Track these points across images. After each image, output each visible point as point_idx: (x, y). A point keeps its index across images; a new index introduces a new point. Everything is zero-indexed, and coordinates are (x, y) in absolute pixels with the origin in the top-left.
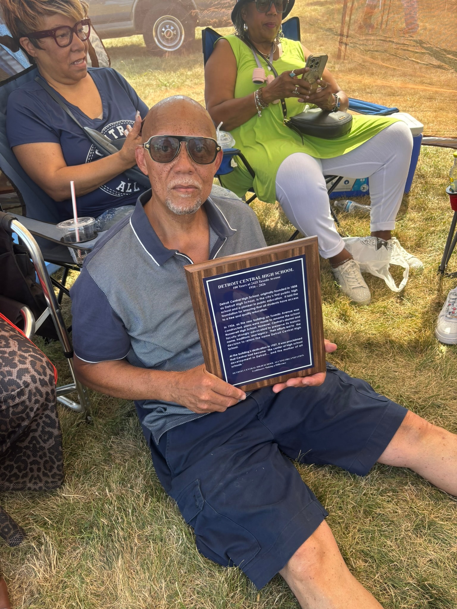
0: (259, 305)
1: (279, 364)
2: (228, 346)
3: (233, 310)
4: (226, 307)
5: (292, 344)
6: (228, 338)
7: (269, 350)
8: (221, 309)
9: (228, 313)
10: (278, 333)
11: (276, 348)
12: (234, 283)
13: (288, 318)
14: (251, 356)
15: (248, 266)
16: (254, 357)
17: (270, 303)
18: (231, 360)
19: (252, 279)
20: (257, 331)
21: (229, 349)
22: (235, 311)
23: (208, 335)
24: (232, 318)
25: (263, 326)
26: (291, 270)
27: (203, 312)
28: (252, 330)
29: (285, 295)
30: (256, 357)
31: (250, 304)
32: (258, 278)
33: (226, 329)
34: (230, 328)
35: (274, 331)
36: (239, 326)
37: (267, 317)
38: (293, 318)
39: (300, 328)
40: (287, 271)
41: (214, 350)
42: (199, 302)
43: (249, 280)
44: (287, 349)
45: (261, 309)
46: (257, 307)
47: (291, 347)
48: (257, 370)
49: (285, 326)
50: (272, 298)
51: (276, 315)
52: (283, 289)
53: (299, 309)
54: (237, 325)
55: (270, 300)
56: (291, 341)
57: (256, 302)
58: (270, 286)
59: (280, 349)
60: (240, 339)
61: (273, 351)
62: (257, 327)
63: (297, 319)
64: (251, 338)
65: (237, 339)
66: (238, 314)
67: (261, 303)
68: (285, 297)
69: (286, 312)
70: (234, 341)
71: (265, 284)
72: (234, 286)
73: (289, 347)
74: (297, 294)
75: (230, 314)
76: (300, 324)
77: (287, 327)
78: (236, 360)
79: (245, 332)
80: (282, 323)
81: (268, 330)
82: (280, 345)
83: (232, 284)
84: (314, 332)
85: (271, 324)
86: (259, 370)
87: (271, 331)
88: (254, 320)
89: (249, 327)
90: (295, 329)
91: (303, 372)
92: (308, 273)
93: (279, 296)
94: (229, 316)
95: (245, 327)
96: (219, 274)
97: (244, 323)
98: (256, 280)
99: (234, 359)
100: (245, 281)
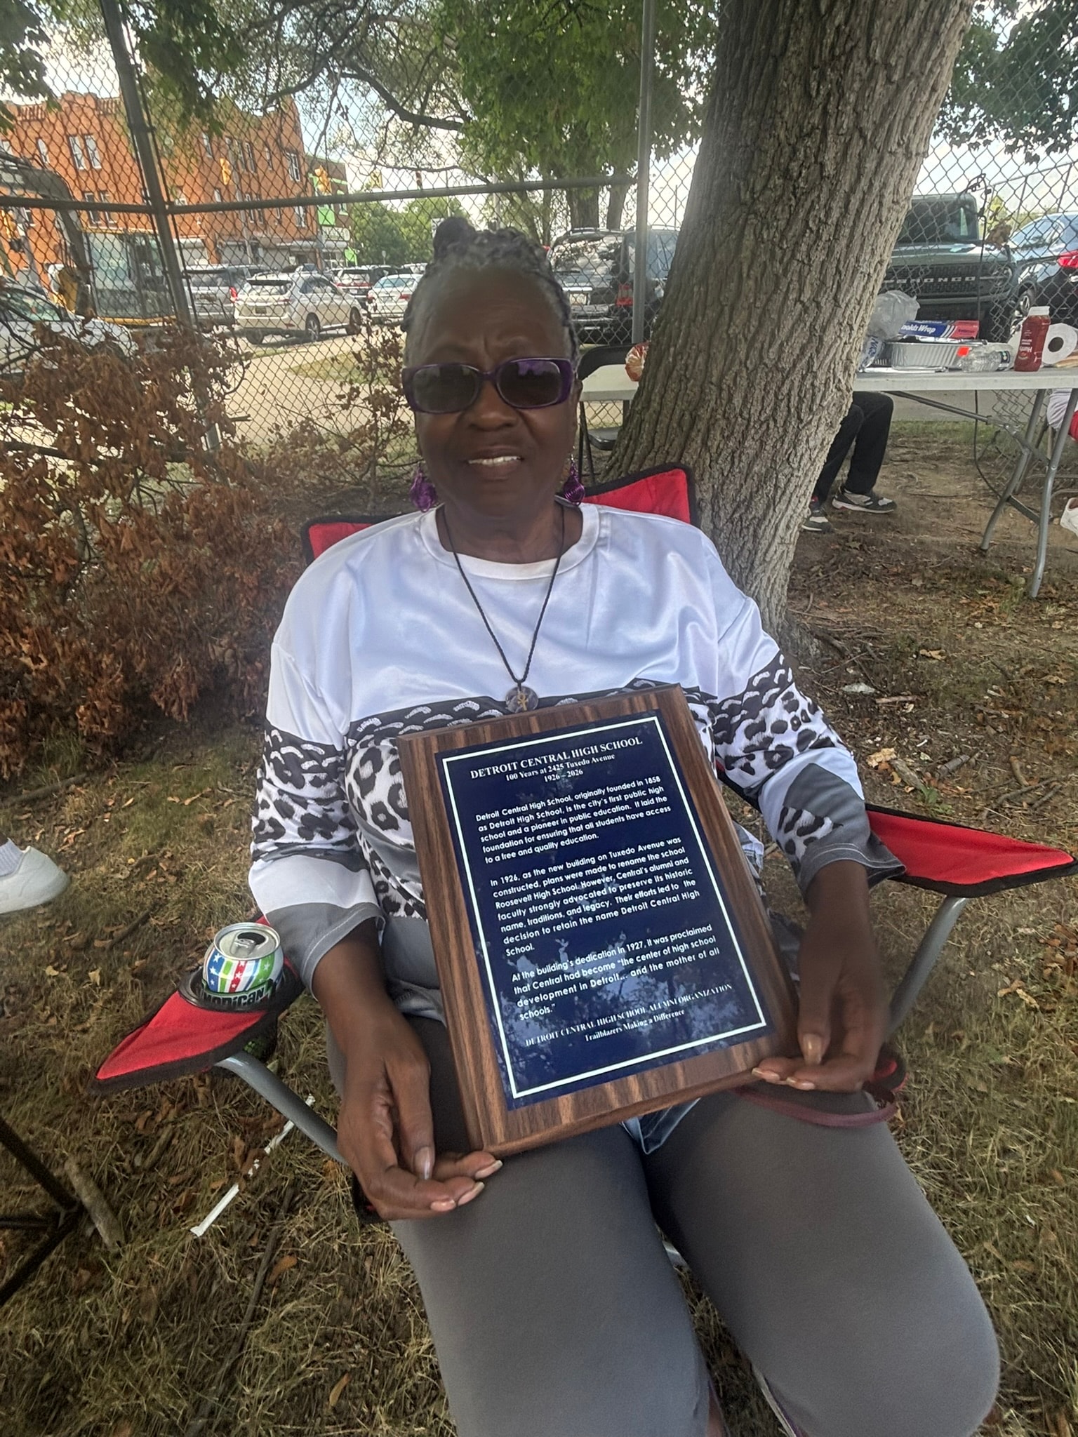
0: (576, 824)
1: (663, 1016)
2: (507, 941)
3: (511, 833)
4: (492, 826)
5: (686, 946)
6: (504, 917)
7: (624, 962)
8: (481, 829)
9: (499, 841)
10: (641, 907)
12: (508, 767)
14: (576, 982)
15: (536, 730)
16: (585, 986)
17: (603, 818)
18: (517, 990)
19: (548, 759)
20: (581, 898)
21: (509, 953)
22: (516, 838)
24: (509, 856)
25: (594, 883)
26: (636, 741)
27: (436, 837)
28: (567, 895)
29: (635, 799)
30: (589, 984)
31: (550, 819)
32: (563, 756)
33: (498, 889)
34: (508, 886)
35: (626, 899)
36: (531, 881)
37: (601, 858)
38: (670, 865)
40: (628, 743)
41: (467, 955)
43: (543, 760)
44: (677, 962)
45: (580, 834)
46: (572, 829)
47: (686, 954)
48: (600, 1035)
49: (655, 886)
50: (604, 807)
51: (623, 853)
52: (628, 786)
53: (677, 841)
54: (527, 875)
55: (601, 812)
56: (680, 936)
57: (567, 815)
58: (596, 776)
59: (655, 961)
60: (536, 921)
61: (637, 966)
62: (579, 885)
63: (681, 868)
64: (566, 920)
65: (530, 922)
66: (525, 846)
67: (580, 817)
69: (649, 847)
70: (521, 925)
71: (581, 772)
72: (509, 773)
73: (679, 954)
74: (665, 799)
75: (503, 846)
76: (693, 883)
77: (661, 890)
78: (532, 994)
79: (549, 900)
80: (644, 877)
81: (611, 897)
82: (655, 948)
83: (503, 768)
85: (614, 877)
86: (605, 1034)
87: (619, 899)
88: (569, 865)
89: (557, 886)
90: (684, 896)
91: (745, 1052)
92: (677, 750)
93: (622, 803)
94: (501, 849)
95: (545, 883)
96: (471, 744)
97: (543, 871)
98: (559, 762)
99: (527, 988)
100: (534, 762)
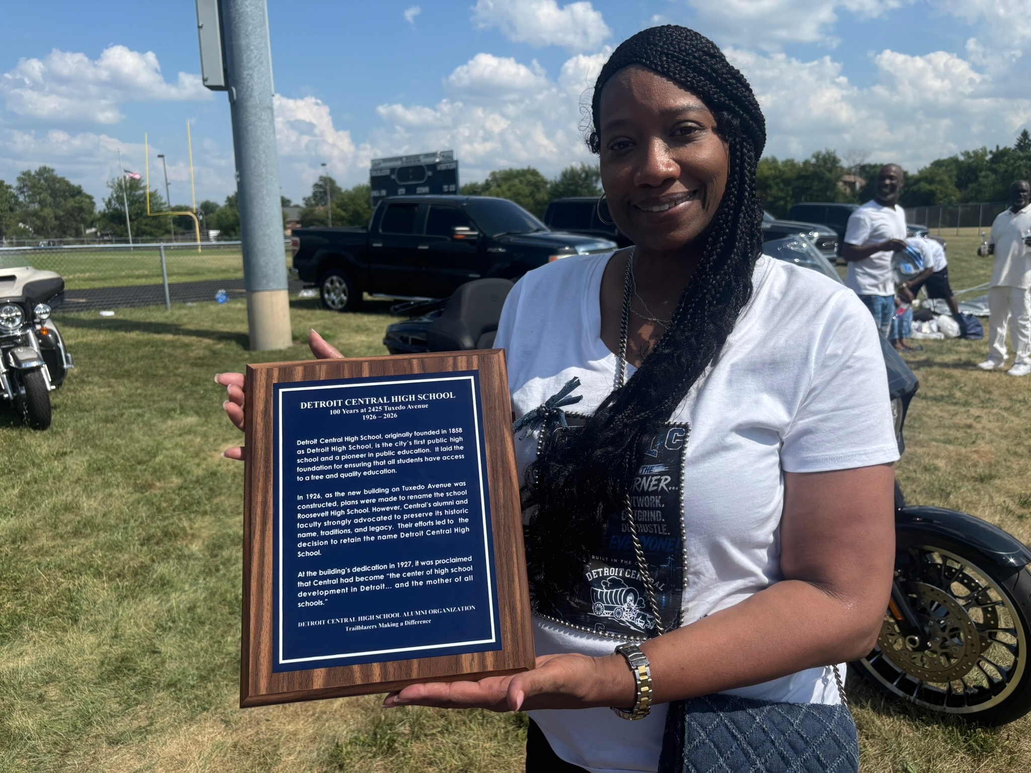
0: (380, 459)
1: (413, 622)
2: (300, 545)
3: (323, 459)
4: (309, 451)
5: (446, 570)
6: (302, 526)
7: (392, 575)
8: (299, 452)
9: (312, 465)
10: (417, 534)
11: (409, 574)
12: (334, 403)
13: (440, 499)
14: (349, 585)
15: (366, 374)
16: (355, 589)
17: (404, 457)
18: (300, 584)
19: (370, 401)
20: (369, 520)
21: (300, 555)
22: (326, 463)
23: (259, 511)
24: (317, 477)
25: (383, 509)
26: (450, 395)
28: (358, 516)
29: (436, 445)
30: (359, 589)
31: (360, 452)
32: (383, 400)
33: (302, 503)
34: (311, 501)
35: (406, 526)
36: (331, 500)
37: (394, 490)
38: (451, 503)
39: (467, 529)
40: (443, 396)
41: (266, 551)
42: (256, 431)
43: (365, 401)
44: (435, 582)
45: (382, 468)
46: (376, 463)
47: (444, 577)
48: (358, 628)
49: (434, 518)
50: (408, 448)
51: (414, 488)
52: (433, 433)
53: (463, 484)
54: (328, 495)
55: (405, 452)
56: (445, 561)
57: (374, 450)
58: (408, 421)
59: (418, 578)
60: (328, 533)
61: (402, 580)
62: (370, 509)
63: (460, 507)
64: (353, 535)
65: (322, 533)
66: (333, 471)
67: (385, 454)
68: (437, 449)
69: (437, 486)
70: (314, 534)
71: (395, 416)
72: (333, 408)
73: (439, 576)
74: (462, 448)
75: (314, 468)
76: (467, 520)
77: (438, 523)
78: (311, 589)
79: (342, 518)
80: (427, 510)
81: (394, 522)
82: (420, 568)
83: (330, 404)
84: (500, 547)
85: (402, 507)
86: (362, 627)
87: (401, 525)
88: (366, 492)
89: (352, 507)
90: (456, 530)
91: (473, 660)
92: (484, 407)
93: (424, 446)
94: (312, 471)
95: (343, 504)
96: (307, 380)
97: (343, 494)
98: (380, 404)
99: (308, 584)
100: (357, 402)
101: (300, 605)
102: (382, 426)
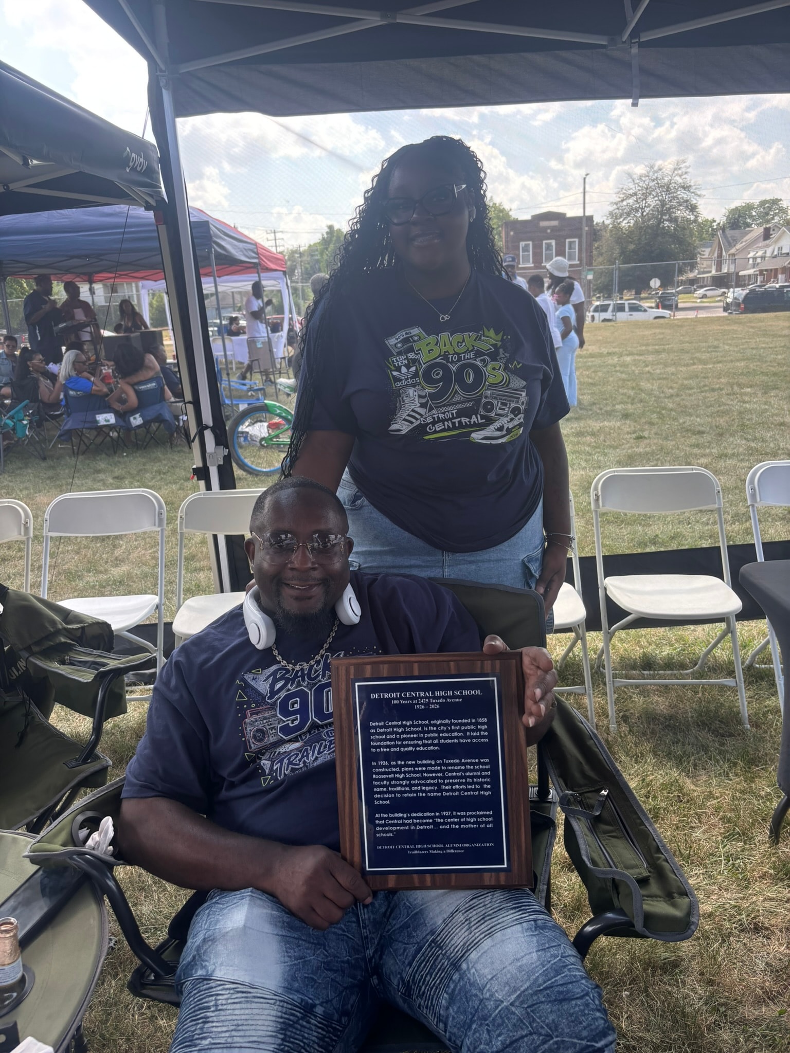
0: (428, 739)
1: (452, 851)
2: (376, 796)
3: (389, 737)
4: (379, 730)
5: (474, 819)
6: (377, 783)
7: (438, 820)
8: (372, 731)
9: (381, 740)
10: (455, 794)
11: (449, 820)
12: (394, 695)
14: (409, 824)
15: (416, 673)
16: (413, 827)
17: (445, 738)
18: (377, 822)
19: (419, 694)
20: (422, 782)
21: (376, 803)
22: (391, 740)
24: (385, 750)
25: (431, 775)
26: (478, 692)
28: (414, 779)
29: (468, 730)
30: (416, 827)
31: (413, 733)
32: (429, 694)
33: (376, 767)
34: (382, 767)
35: (447, 787)
36: (395, 766)
37: (438, 762)
38: (478, 773)
39: (490, 792)
40: (473, 692)
41: (354, 798)
43: (416, 694)
44: (467, 826)
45: (429, 745)
46: (425, 741)
47: (473, 823)
48: (416, 852)
49: (466, 784)
50: (447, 731)
51: (452, 761)
52: (465, 721)
53: (487, 760)
54: (393, 763)
55: (445, 735)
56: (474, 813)
57: (424, 732)
58: (447, 711)
59: (455, 823)
60: (394, 789)
61: (444, 823)
62: (422, 775)
63: (485, 777)
64: (411, 792)
65: (390, 789)
66: (396, 746)
67: (431, 735)
68: (468, 733)
69: (468, 761)
70: (385, 789)
71: (438, 706)
72: (394, 699)
73: (469, 823)
74: (486, 733)
75: (383, 743)
76: (489, 786)
77: (469, 787)
78: (384, 825)
79: (403, 779)
80: (461, 777)
81: (438, 785)
82: (457, 817)
83: (391, 695)
84: (512, 806)
85: (444, 774)
86: (419, 852)
87: (443, 787)
88: (419, 762)
89: (409, 772)
90: (482, 793)
91: (491, 877)
92: (503, 703)
93: (459, 731)
94: (381, 744)
95: (403, 770)
96: (374, 676)
97: (403, 763)
98: (426, 697)
99: (383, 822)
100: (410, 694)
101: (378, 835)
102: (428, 714)
